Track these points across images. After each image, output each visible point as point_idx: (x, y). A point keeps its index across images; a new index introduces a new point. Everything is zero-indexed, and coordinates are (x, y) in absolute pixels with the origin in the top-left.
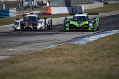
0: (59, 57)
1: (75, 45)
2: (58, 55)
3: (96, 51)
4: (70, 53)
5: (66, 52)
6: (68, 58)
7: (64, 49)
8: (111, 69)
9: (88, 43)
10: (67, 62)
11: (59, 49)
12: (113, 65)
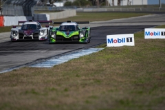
0: (16, 85)
1: (38, 68)
2: (14, 83)
3: (66, 77)
4: (30, 80)
5: (25, 79)
6: (28, 87)
7: (22, 75)
8: (87, 102)
9: (55, 66)
10: (26, 93)
11: (14, 75)
12: (89, 97)
